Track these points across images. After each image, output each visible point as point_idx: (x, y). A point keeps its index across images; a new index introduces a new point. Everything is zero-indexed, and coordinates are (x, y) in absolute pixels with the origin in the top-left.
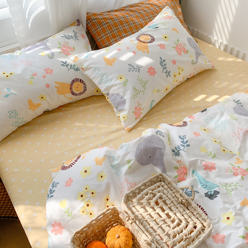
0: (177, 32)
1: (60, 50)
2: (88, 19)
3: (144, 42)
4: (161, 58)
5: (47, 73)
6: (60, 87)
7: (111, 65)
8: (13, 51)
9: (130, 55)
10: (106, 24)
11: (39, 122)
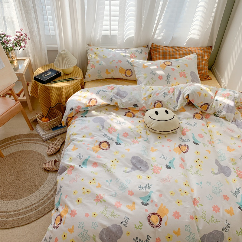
0: (187, 66)
1: (129, 55)
2: (152, 46)
3: (166, 65)
4: (169, 74)
5: (119, 62)
6: (121, 70)
7: (144, 68)
8: (113, 49)
9: (155, 67)
10: (159, 51)
11: (108, 81)
